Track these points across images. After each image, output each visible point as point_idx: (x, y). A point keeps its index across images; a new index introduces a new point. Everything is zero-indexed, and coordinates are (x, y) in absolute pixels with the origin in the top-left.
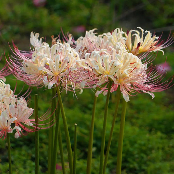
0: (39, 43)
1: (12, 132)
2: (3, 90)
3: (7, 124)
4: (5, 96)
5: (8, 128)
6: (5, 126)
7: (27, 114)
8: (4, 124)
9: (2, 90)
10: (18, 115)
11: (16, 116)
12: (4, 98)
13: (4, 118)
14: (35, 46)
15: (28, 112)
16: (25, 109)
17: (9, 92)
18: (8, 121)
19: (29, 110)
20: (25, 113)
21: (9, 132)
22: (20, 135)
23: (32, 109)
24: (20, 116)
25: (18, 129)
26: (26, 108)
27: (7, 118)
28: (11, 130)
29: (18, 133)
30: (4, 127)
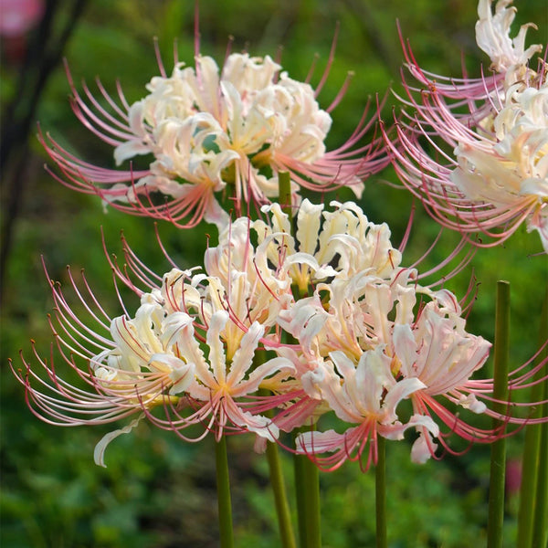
0: (513, 46)
1: (401, 437)
2: (362, 250)
3: (382, 402)
4: (371, 278)
5: (383, 417)
6: (370, 409)
7: (464, 363)
8: (368, 401)
9: (359, 251)
10: (425, 368)
11: (419, 370)
12: (368, 286)
13: (370, 378)
14: (496, 55)
15: (469, 354)
16: (456, 342)
17: (386, 256)
18: (385, 392)
19: (472, 348)
20: (456, 359)
21: (388, 437)
22: (434, 451)
23: (484, 344)
24: (433, 370)
25: (424, 427)
26: (461, 338)
27: (385, 380)
28: (398, 429)
29: (425, 443)
30: (368, 413)
